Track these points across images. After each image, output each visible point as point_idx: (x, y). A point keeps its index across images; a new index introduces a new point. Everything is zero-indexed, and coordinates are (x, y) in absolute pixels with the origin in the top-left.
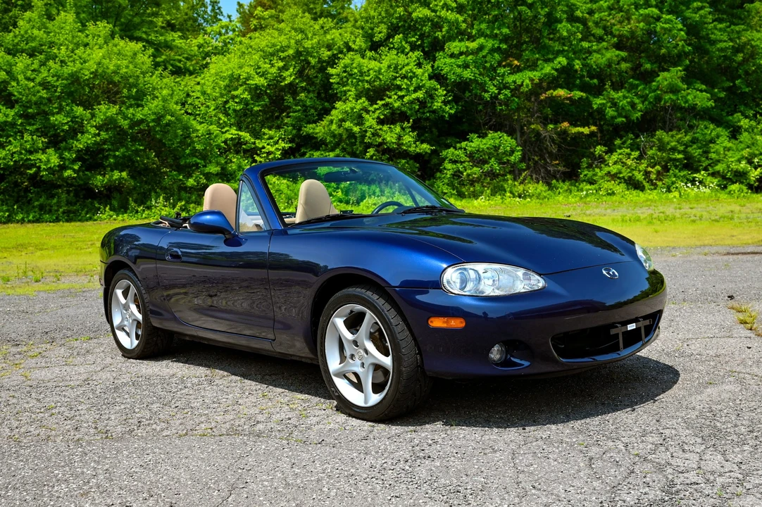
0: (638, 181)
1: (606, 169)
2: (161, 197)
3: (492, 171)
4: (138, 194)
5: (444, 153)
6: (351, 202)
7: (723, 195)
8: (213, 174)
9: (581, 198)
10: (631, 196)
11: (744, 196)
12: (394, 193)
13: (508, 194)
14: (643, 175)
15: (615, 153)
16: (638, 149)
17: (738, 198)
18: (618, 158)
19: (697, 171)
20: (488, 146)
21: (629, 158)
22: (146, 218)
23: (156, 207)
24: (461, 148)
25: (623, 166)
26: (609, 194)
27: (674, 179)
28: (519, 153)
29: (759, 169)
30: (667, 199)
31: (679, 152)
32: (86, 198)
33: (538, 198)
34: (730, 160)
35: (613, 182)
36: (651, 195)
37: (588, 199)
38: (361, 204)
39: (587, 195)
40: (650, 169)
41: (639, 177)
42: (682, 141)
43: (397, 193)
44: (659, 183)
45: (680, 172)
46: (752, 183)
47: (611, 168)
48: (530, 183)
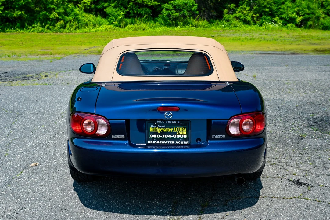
0: (248, 20)
1: (234, 15)
2: (39, 23)
3: (184, 14)
4: (29, 21)
5: (163, 6)
6: (122, 26)
7: (284, 29)
8: (61, 13)
9: (223, 28)
10: (245, 27)
11: (293, 29)
12: (141, 23)
13: (190, 25)
14: (251, 18)
15: (239, 8)
16: (250, 5)
17: (290, 29)
18: (240, 10)
19: (275, 17)
20: (182, 3)
21: (245, 10)
22: (32, 32)
23: (37, 27)
24: (170, 4)
25: (242, 14)
26: (235, 26)
27: (264, 20)
28: (196, 7)
29: (301, 17)
30: (259, 29)
31: (268, 8)
32: (6, 22)
33: (203, 27)
34: (289, 12)
35: (237, 21)
36: (253, 27)
37: (225, 28)
38: (126, 27)
39: (225, 27)
40: (254, 15)
41: (249, 18)
42: (269, 3)
43: (142, 23)
44: (258, 22)
45: (267, 17)
46: (297, 23)
47: (237, 14)
48: (201, 20)
